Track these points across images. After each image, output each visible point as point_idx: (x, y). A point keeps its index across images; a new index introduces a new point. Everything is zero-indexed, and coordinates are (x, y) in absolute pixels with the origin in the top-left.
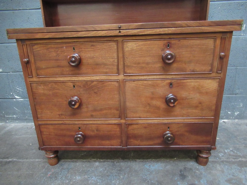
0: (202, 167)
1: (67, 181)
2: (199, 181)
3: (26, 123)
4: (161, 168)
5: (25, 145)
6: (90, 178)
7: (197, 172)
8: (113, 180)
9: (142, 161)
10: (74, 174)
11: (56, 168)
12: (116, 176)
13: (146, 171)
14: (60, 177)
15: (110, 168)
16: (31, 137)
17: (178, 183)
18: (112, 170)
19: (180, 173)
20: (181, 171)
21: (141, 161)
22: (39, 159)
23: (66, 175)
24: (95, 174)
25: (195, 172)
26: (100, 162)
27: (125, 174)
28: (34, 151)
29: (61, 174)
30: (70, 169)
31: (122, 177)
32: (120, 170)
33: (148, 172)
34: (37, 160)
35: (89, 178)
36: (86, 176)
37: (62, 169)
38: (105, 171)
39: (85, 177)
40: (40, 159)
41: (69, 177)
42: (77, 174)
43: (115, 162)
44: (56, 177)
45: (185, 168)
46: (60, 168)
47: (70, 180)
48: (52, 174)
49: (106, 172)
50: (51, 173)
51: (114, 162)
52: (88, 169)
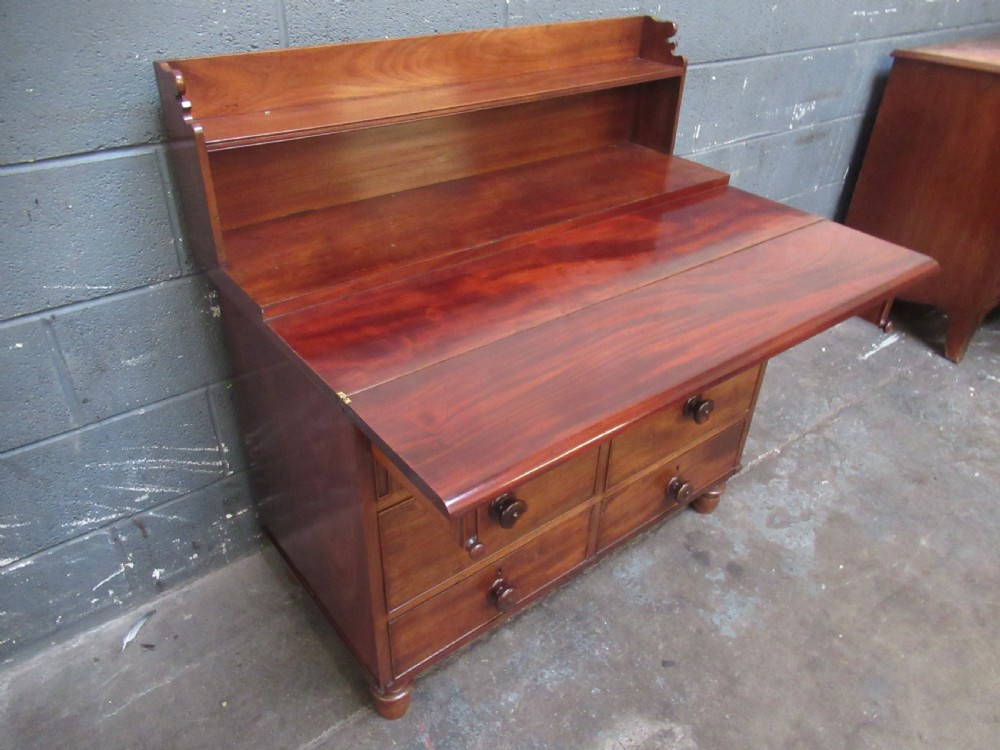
0: (711, 516)
1: (498, 724)
2: (734, 552)
3: (60, 647)
4: (649, 563)
5: (201, 720)
6: (540, 679)
7: (713, 532)
8: (593, 651)
9: (599, 567)
10: (491, 696)
11: (422, 717)
12: (584, 636)
13: (629, 586)
14: (467, 729)
15: (552, 627)
16: (175, 683)
17: (707, 576)
18: (563, 627)
19: (690, 553)
20: (688, 547)
21: (594, 569)
22: (328, 727)
23: (474, 712)
24: (538, 663)
25: (711, 536)
26: (511, 625)
27: (598, 619)
28: (270, 716)
29: (456, 721)
30: (461, 692)
31: (598, 630)
32: (578, 618)
33: (636, 584)
34: (325, 734)
35: (536, 680)
36: (526, 682)
37: (441, 705)
38: (550, 641)
39: (525, 684)
40: (334, 725)
41: (489, 712)
42: (497, 691)
43: (545, 605)
44: (454, 736)
45: (688, 536)
46: (434, 708)
47: (502, 717)
48: (433, 736)
49: (554, 642)
50: (427, 735)
51: (540, 605)
52: (508, 662)
